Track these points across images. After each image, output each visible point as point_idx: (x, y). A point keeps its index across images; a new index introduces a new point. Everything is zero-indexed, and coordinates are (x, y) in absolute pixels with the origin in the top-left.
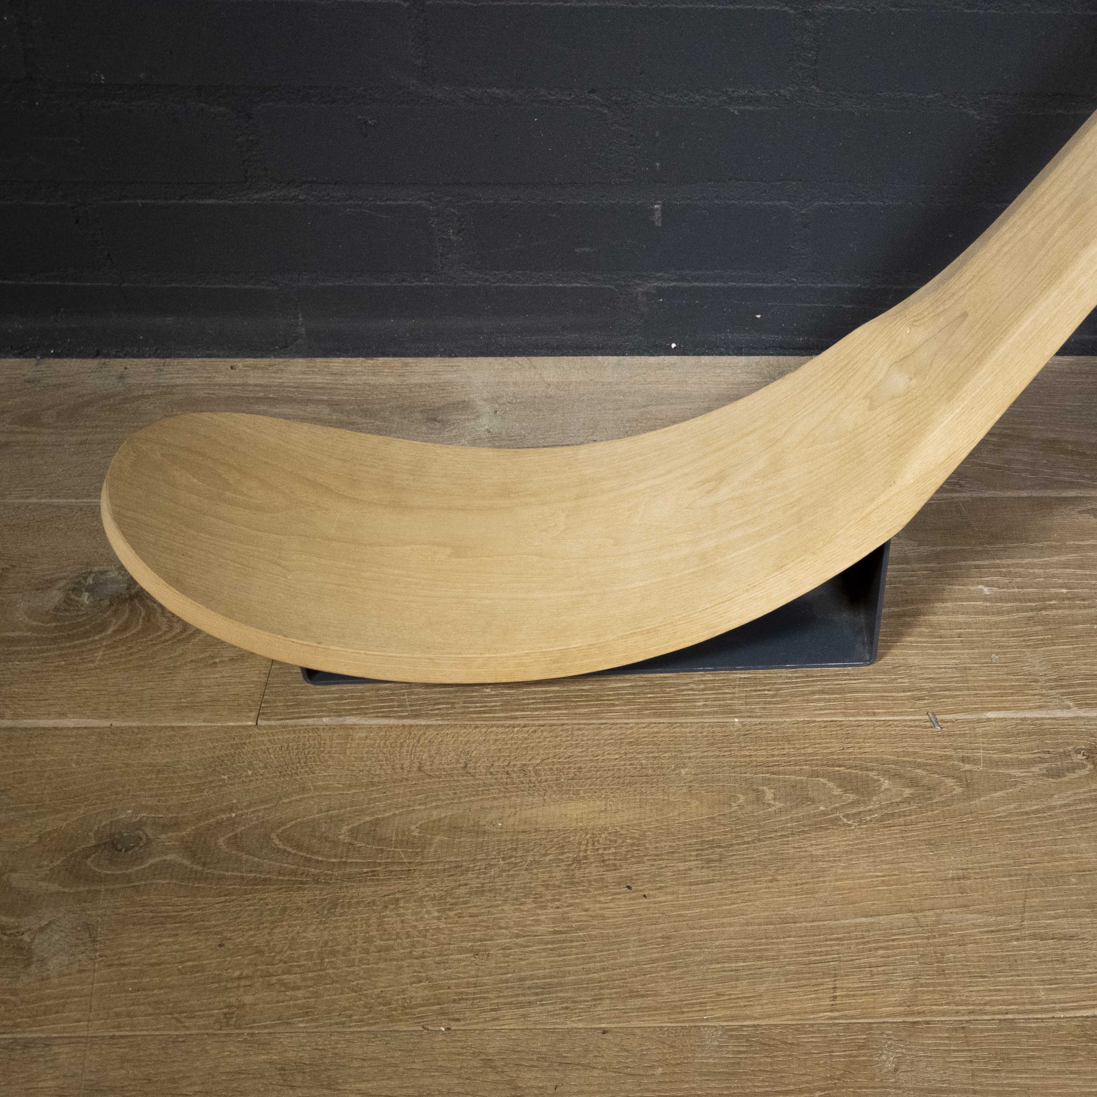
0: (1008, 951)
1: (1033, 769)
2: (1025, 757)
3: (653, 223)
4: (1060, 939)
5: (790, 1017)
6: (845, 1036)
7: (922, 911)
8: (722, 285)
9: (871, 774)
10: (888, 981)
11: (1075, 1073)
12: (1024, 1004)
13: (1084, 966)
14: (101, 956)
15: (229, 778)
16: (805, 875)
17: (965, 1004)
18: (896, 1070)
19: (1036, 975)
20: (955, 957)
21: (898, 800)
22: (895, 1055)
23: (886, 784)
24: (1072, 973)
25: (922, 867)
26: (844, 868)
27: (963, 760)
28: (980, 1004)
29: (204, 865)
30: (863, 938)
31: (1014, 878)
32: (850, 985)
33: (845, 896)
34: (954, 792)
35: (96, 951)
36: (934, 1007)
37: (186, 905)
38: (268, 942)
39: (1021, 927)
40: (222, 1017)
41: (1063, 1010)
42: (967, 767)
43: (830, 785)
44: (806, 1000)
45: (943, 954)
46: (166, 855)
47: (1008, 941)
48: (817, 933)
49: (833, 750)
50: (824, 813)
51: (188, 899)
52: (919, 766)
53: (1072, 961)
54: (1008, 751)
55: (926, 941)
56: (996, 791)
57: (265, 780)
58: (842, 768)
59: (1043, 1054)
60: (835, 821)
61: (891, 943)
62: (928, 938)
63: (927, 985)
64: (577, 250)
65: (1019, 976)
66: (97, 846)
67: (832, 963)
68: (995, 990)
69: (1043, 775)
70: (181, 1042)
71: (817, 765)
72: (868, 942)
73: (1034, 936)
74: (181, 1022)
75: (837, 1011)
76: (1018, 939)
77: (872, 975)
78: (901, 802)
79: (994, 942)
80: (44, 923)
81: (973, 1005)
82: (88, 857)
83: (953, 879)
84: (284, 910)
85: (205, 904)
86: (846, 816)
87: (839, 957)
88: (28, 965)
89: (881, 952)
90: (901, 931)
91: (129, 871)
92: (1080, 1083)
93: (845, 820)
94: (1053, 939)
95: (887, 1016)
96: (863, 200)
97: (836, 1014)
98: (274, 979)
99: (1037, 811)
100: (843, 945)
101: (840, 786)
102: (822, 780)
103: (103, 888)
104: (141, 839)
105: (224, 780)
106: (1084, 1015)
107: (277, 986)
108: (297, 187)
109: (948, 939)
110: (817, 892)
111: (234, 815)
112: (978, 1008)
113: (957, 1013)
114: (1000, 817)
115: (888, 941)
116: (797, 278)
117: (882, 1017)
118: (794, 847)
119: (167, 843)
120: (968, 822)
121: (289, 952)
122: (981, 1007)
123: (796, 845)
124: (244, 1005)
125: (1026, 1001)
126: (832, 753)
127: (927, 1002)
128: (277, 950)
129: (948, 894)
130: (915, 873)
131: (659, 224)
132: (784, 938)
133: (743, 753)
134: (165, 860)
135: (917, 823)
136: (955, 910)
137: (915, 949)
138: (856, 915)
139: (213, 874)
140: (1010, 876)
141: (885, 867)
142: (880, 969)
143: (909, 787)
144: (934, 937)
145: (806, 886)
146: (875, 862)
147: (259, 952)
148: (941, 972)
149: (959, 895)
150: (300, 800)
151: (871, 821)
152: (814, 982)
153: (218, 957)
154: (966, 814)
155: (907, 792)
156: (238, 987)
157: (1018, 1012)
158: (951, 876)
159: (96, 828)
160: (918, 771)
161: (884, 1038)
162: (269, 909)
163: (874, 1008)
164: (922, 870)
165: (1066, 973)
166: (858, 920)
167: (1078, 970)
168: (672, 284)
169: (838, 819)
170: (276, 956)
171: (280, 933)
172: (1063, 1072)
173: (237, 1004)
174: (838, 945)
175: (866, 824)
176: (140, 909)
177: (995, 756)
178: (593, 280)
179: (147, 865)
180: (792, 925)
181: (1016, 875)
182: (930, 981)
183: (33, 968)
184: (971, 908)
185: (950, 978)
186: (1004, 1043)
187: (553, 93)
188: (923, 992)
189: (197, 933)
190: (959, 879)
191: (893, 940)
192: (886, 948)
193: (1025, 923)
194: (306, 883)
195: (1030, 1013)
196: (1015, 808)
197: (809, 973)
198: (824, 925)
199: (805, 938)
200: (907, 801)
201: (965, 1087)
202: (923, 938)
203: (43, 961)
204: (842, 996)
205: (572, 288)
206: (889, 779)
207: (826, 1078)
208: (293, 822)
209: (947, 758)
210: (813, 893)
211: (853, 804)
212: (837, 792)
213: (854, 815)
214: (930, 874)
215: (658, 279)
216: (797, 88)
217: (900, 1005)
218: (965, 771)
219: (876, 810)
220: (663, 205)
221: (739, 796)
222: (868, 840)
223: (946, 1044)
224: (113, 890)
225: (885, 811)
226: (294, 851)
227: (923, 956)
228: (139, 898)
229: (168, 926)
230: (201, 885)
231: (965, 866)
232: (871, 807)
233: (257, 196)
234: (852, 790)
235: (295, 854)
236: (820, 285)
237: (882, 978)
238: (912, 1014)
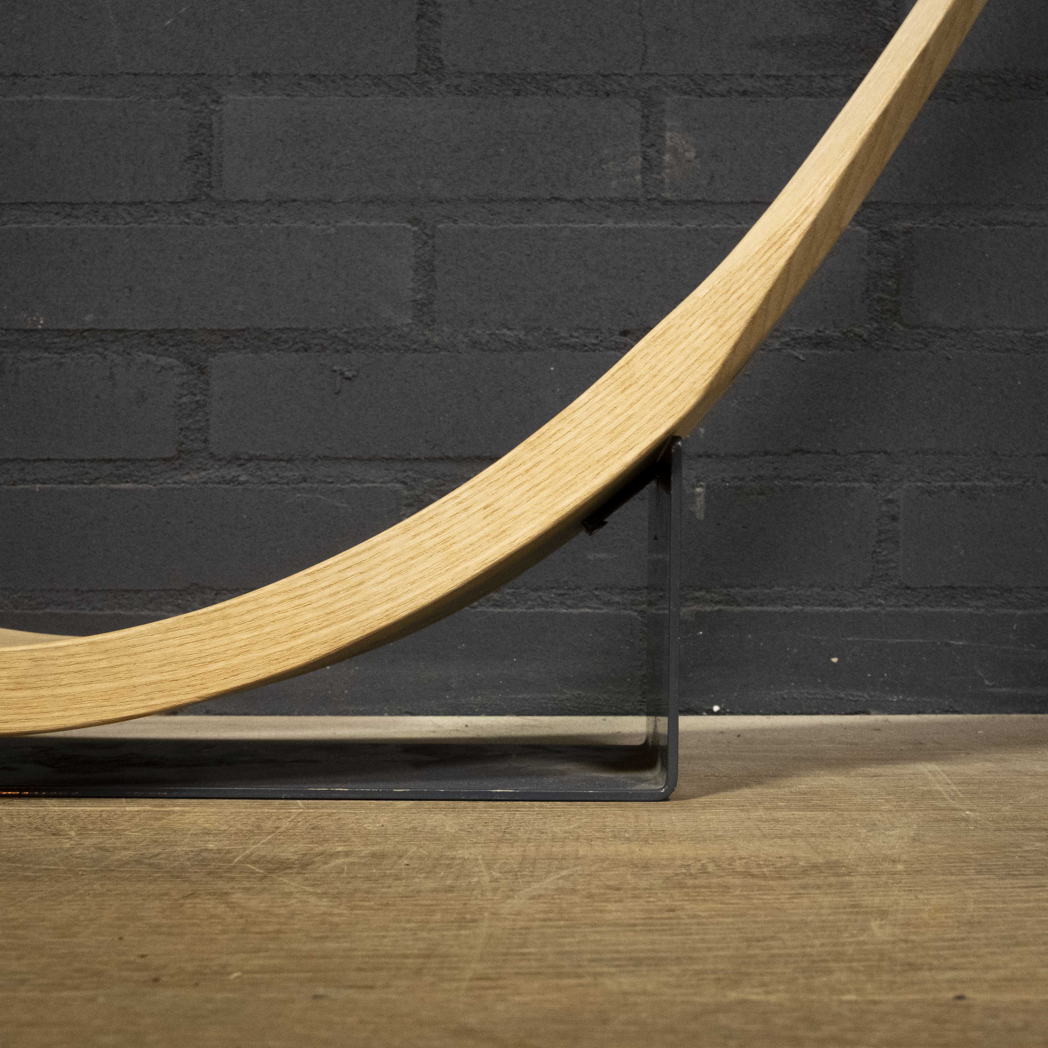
3: (693, 513)
8: (784, 609)
64: (590, 557)
96: (966, 480)
108: (240, 465)
116: (885, 599)
131: (700, 515)
168: (716, 608)
178: (608, 603)
187: (576, 334)
205: (581, 614)
215: (696, 600)
216: (875, 325)
220: (708, 487)
233: (185, 478)
236: (917, 609)
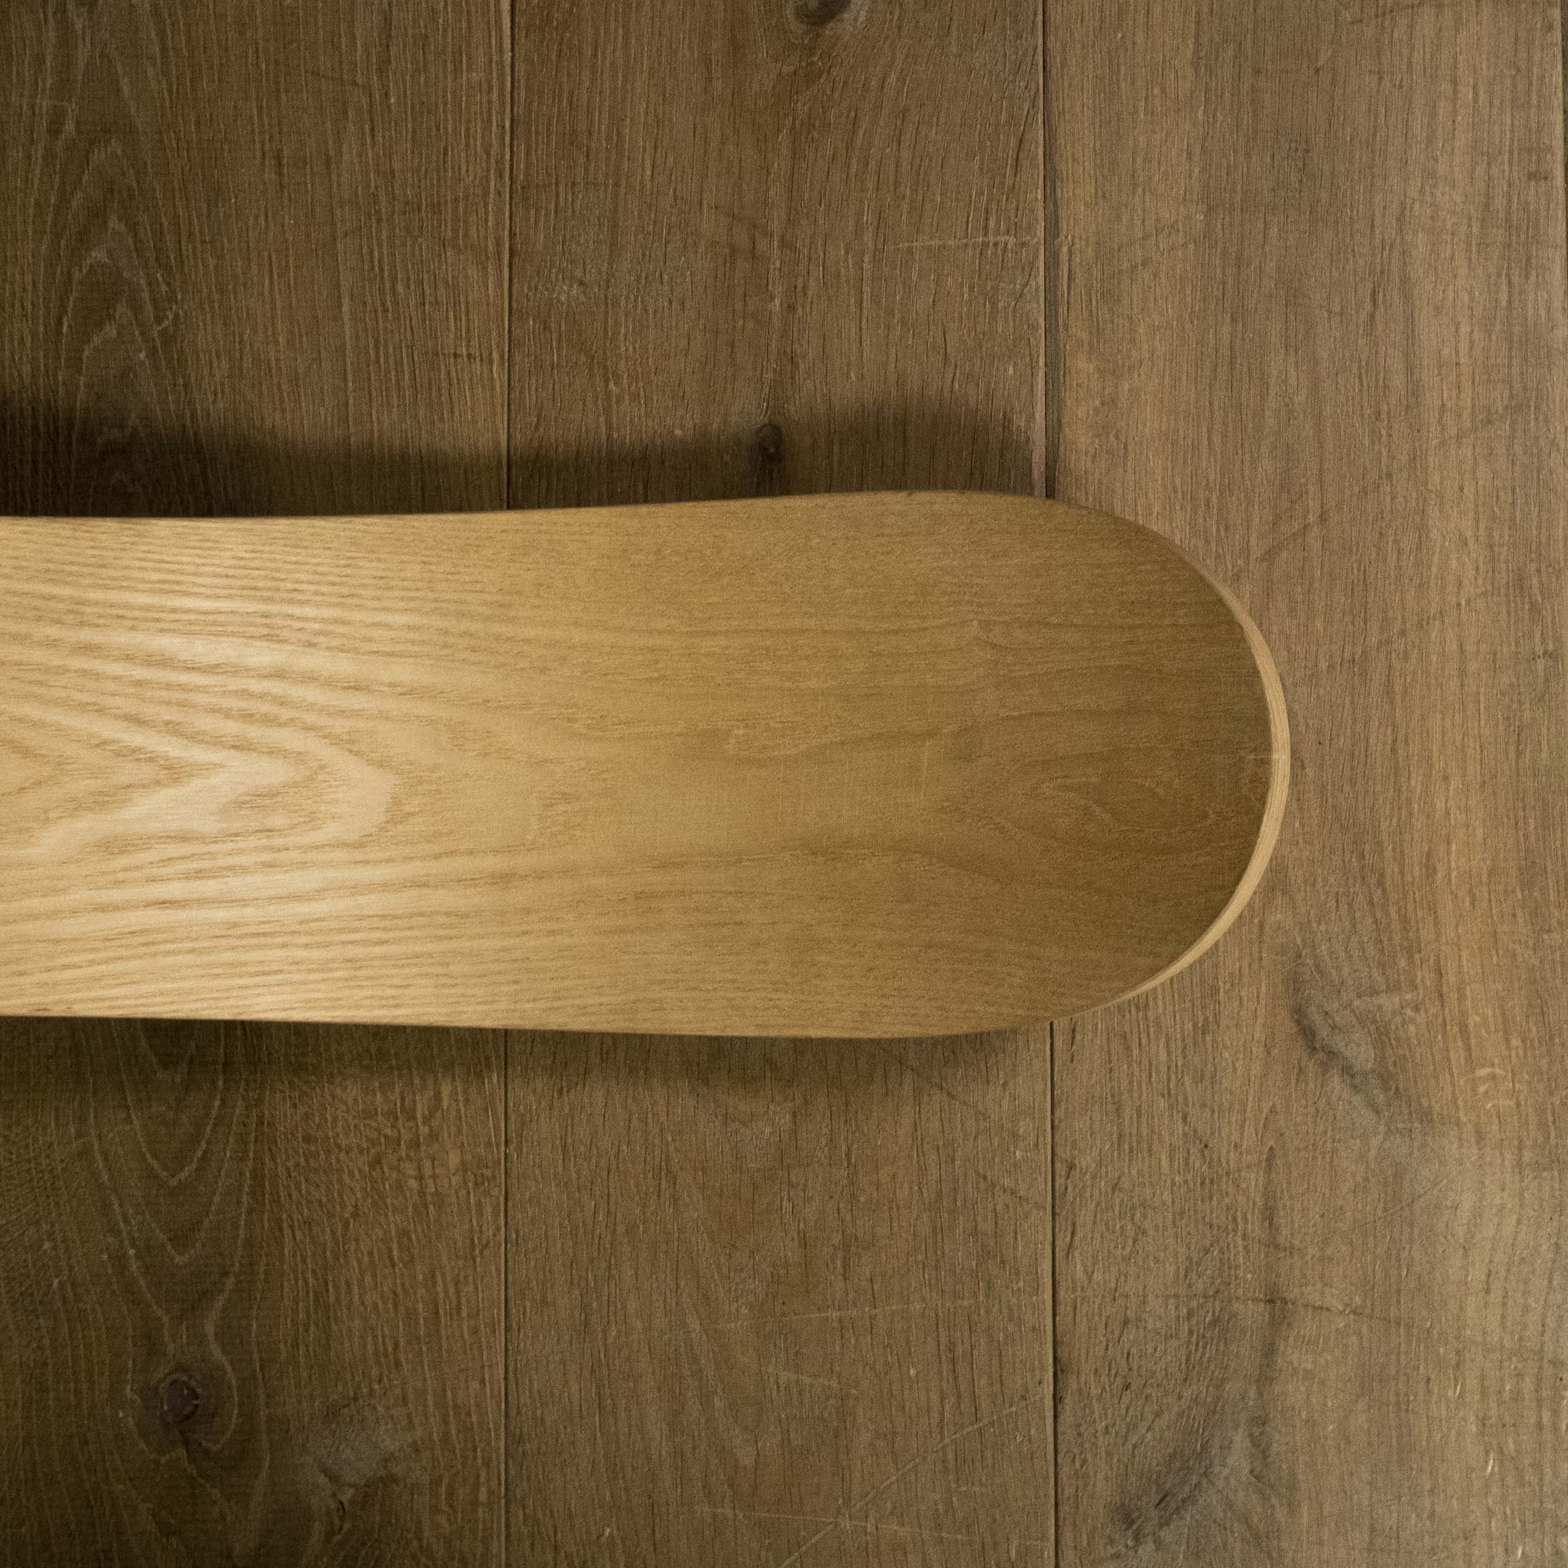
0: (406, 113)
1: (78, 26)
2: (52, 34)
4: (389, 37)
5: (498, 418)
6: (529, 346)
7: (333, 224)
9: (77, 276)
10: (447, 282)
11: (596, 51)
12: (489, 102)
13: (434, 11)
14: (380, 1381)
15: (57, 1276)
16: (264, 387)
17: (488, 181)
18: (581, 283)
19: (445, 78)
20: (413, 186)
21: (130, 241)
22: (560, 283)
23: (98, 255)
24: (445, 30)
25: (256, 217)
26: (254, 330)
27: (55, 131)
28: (488, 162)
29: (226, 1274)
30: (376, 311)
31: (282, 86)
32: (452, 336)
33: (303, 332)
34: (119, 153)
35: (372, 1390)
36: (490, 224)
37: (297, 1283)
38: (361, 1151)
39: (367, 88)
40: (482, 1189)
41: (501, 50)
42: (70, 126)
43: (96, 340)
44: (472, 395)
45: (407, 203)
46: (205, 1335)
47: (390, 111)
48: (366, 376)
49: (26, 333)
50: (153, 352)
51: (286, 1284)
52: (64, 199)
53: (426, 27)
54: (39, 60)
55: (384, 224)
56: (118, 91)
57: (64, 1218)
58: (65, 320)
59: (566, 88)
60: (168, 339)
61: (386, 273)
62: (379, 221)
63: (455, 231)
65: (446, 104)
66: (186, 1443)
67: (416, 358)
68: (467, 137)
69: (90, 12)
70: (518, 1236)
71: (58, 358)
72: (383, 305)
73: (382, 72)
74: (488, 1243)
75: (491, 354)
76: (387, 95)
77: (437, 303)
78: (135, 236)
79: (390, 129)
80: (322, 1480)
81: (488, 170)
82: (207, 1452)
83: (280, 174)
84: (308, 1139)
85: (295, 1256)
86: (159, 320)
87: (407, 347)
88: (394, 1479)
89: (400, 288)
90: (367, 257)
91: (234, 1382)
92: (610, 48)
93: (166, 323)
94: (388, 46)
95: (501, 286)
97: (496, 356)
98: (423, 1130)
99: (162, 34)
100: (386, 341)
101: (100, 325)
102: (86, 353)
103: (263, 1414)
104: (175, 1382)
105: (61, 1284)
106: (509, 25)
107: (435, 1123)
109: (382, 193)
110: (296, 370)
111: (132, 1252)
112: (493, 166)
113: (499, 194)
114: (170, 90)
115: (382, 278)
117: (502, 295)
118: (214, 401)
119: (185, 1340)
120: (178, 140)
121: (380, 1118)
122: (493, 161)
123: (211, 398)
124: (463, 1162)
125: (485, 99)
126: (34, 335)
127: (482, 232)
128: (375, 1135)
129: (306, 183)
130: (267, 228)
132: (372, 422)
133: (27, 473)
134: (216, 1334)
135: (176, 216)
136: (334, 178)
137: (398, 242)
138: (338, 318)
139: (242, 1257)
140: (278, 91)
141: (255, 270)
142: (427, 292)
143: (105, 222)
144: (378, 212)
145: (285, 387)
146: (245, 285)
147: (377, 1161)
148: (436, 207)
149: (308, 169)
150: (105, 1154)
151: (169, 284)
152: (444, 385)
153: (386, 1215)
154: (161, 141)
155: (114, 223)
156: (434, 1177)
157: (502, 112)
158: (273, 176)
159: (153, 1456)
160: (74, 204)
161: (535, 295)
162: (307, 1160)
163: (488, 304)
164: (263, 218)
165: (444, 37)
166: (346, 317)
167: (441, 21)
169: (163, 333)
170: (386, 1136)
171: (347, 1135)
172: (593, 67)
173: (461, 1173)
174: (386, 346)
175: (174, 292)
176: (302, 1348)
177: (49, 82)
179: (224, 1360)
180: (351, 409)
181: (277, 83)
182: (449, 224)
183: (398, 1470)
184: (332, 153)
185: (445, 196)
186: (548, 136)
188: (466, 235)
189: (346, 1256)
190: (280, 165)
191: (381, 269)
192: (394, 280)
193: (359, 81)
194: (260, 1118)
195: (504, 96)
196: (154, 65)
197: (430, 389)
198: (352, 364)
199: (374, 394)
200: (133, 227)
201: (609, 196)
202: (379, 230)
203: (388, 1459)
204: (468, 346)
206: (88, 250)
207: (591, 376)
208: (148, 1156)
209: (49, 155)
210: (297, 379)
211: (137, 309)
212: (111, 331)
213: (156, 308)
214: (269, 206)
217: (485, 269)
218: (79, 132)
219: (147, 274)
221: (113, 481)
222: (205, 291)
223: (547, 215)
224: (268, 1396)
225: (152, 262)
226: (204, 1145)
227: (407, 230)
228: (284, 1354)
229: (332, 1300)
230: (262, 1269)
231: (258, 154)
232: (143, 282)
234: (108, 308)
235: (208, 1143)
237: (442, 290)
238: (499, 253)
